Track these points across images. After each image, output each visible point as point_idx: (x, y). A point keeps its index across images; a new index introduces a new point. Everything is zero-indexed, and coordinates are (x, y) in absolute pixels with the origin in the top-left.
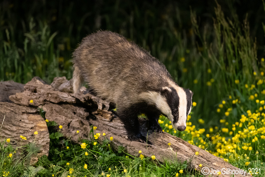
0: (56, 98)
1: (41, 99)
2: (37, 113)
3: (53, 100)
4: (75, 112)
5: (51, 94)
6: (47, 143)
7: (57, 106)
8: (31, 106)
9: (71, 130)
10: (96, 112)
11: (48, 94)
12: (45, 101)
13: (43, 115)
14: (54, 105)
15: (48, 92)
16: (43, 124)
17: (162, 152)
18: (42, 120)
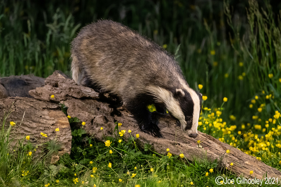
0: (79, 93)
1: (63, 94)
2: (59, 109)
3: (75, 95)
4: (99, 107)
5: (73, 89)
6: (69, 141)
7: (80, 101)
8: (52, 102)
9: (95, 127)
10: (121, 108)
11: (70, 88)
12: (67, 96)
13: (65, 110)
14: (77, 100)
15: (70, 86)
16: (65, 120)
17: (191, 149)
18: (64, 117)
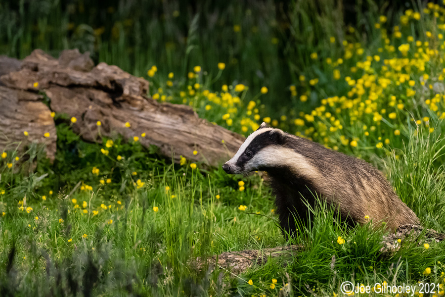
0: (65, 79)
1: (45, 81)
2: (39, 100)
3: (60, 82)
4: (92, 98)
5: (58, 73)
6: (53, 142)
7: (67, 90)
8: (31, 91)
9: (86, 123)
10: (121, 98)
11: (54, 73)
12: (50, 83)
13: (49, 103)
14: (63, 89)
15: (54, 70)
16: (47, 115)
17: (213, 152)
18: (46, 110)
